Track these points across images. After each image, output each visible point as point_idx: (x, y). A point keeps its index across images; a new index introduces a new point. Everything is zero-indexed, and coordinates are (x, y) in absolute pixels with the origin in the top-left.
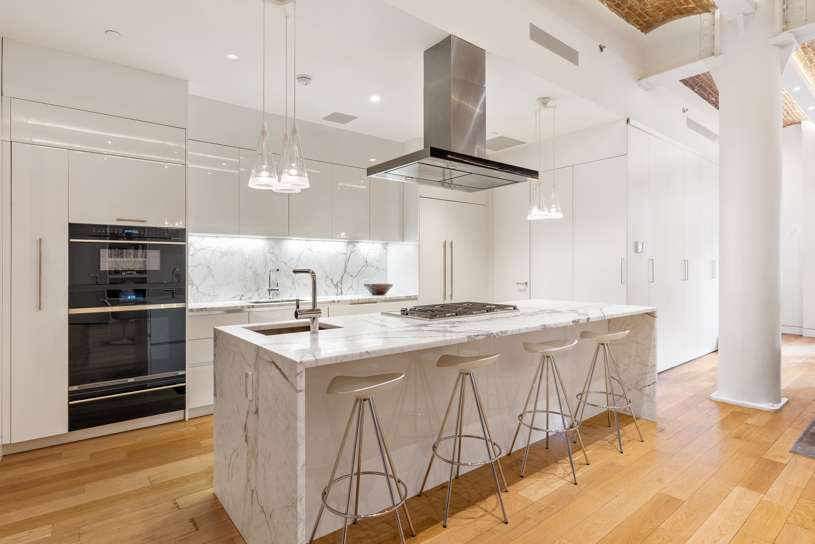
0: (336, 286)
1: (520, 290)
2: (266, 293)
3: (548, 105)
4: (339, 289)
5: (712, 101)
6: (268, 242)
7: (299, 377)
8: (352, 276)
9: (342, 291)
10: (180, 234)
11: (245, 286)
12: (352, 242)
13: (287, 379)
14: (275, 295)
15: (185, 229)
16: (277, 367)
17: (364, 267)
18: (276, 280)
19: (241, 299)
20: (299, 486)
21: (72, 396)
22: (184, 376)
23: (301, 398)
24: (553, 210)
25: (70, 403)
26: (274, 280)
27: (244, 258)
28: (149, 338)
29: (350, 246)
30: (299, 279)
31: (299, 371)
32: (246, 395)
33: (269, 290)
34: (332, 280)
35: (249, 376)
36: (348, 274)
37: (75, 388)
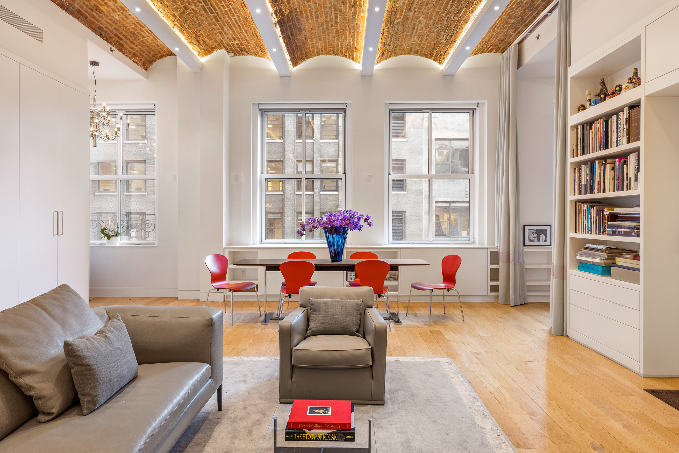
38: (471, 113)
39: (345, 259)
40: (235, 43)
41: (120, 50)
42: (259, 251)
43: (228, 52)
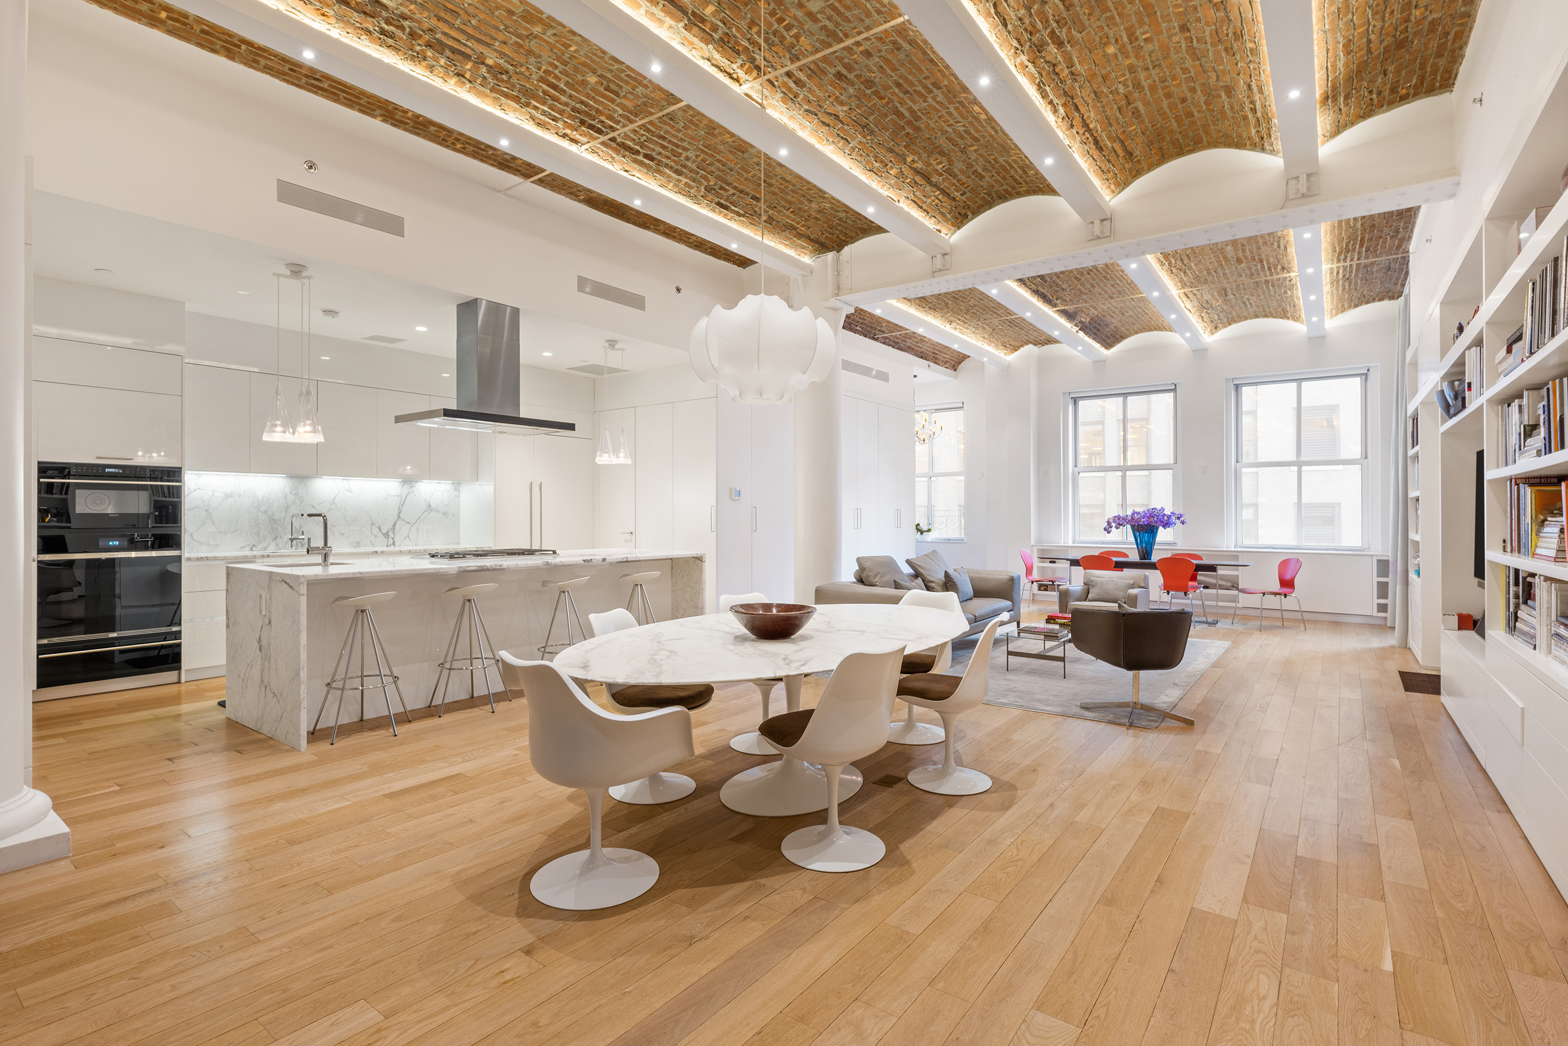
0: (386, 535)
1: (626, 541)
2: (287, 543)
3: (616, 347)
4: (390, 539)
5: (857, 330)
6: (290, 480)
7: (301, 585)
8: (408, 523)
9: (394, 542)
10: (174, 473)
11: (258, 534)
12: (408, 481)
13: (293, 589)
14: (299, 545)
15: (181, 468)
16: (286, 583)
17: (427, 512)
18: (301, 527)
19: (251, 549)
20: (301, 659)
21: (41, 650)
22: (180, 632)
23: (304, 600)
24: (622, 455)
25: (40, 656)
26: (298, 527)
27: (256, 501)
28: (117, 600)
29: (407, 486)
30: (334, 526)
31: (301, 582)
32: (261, 613)
33: (292, 540)
34: (379, 528)
35: (263, 597)
36: (403, 520)
37: (45, 641)
38: (1364, 377)
39: (1155, 558)
40: (1042, 338)
41: (935, 363)
42: (1069, 549)
43: (1035, 345)
